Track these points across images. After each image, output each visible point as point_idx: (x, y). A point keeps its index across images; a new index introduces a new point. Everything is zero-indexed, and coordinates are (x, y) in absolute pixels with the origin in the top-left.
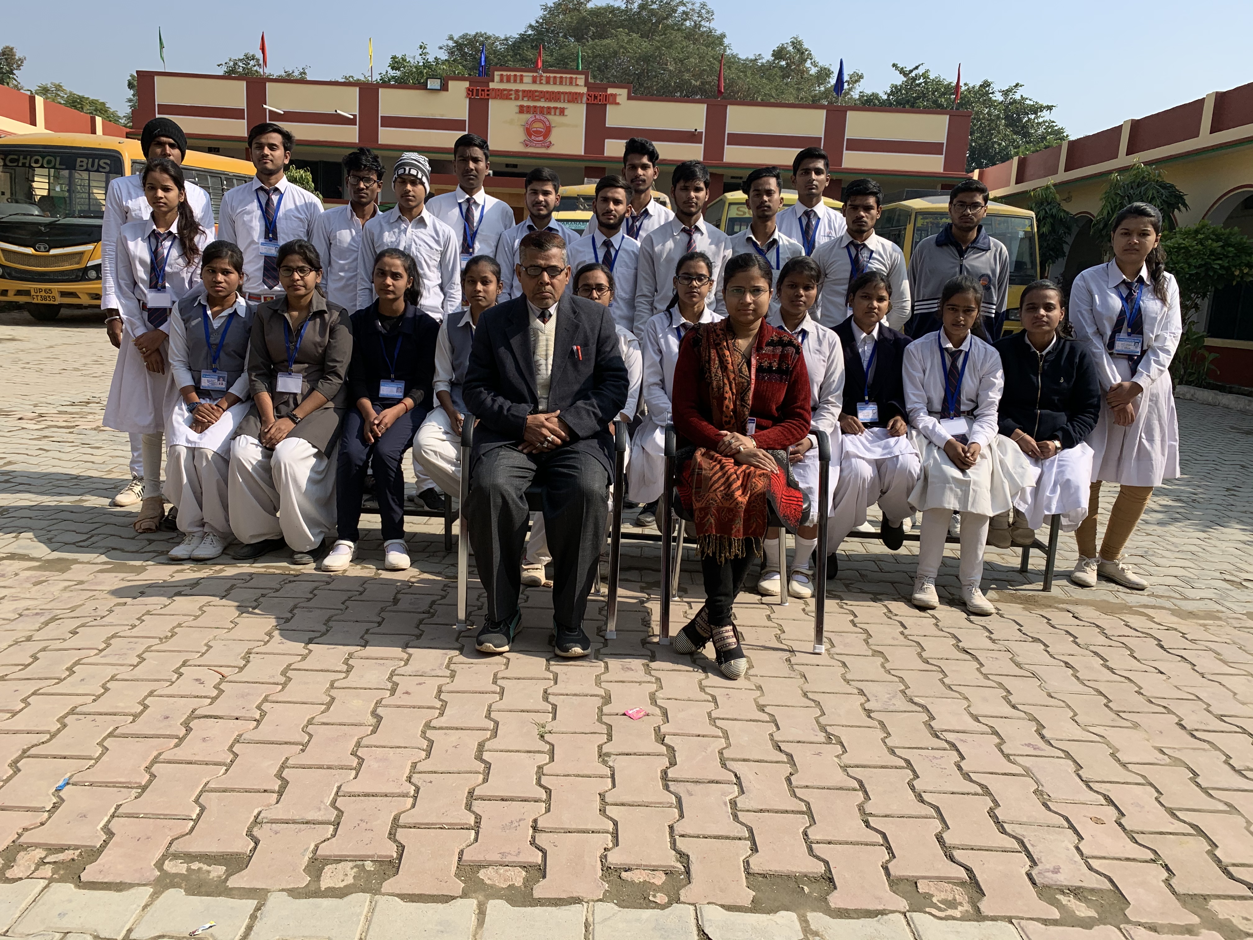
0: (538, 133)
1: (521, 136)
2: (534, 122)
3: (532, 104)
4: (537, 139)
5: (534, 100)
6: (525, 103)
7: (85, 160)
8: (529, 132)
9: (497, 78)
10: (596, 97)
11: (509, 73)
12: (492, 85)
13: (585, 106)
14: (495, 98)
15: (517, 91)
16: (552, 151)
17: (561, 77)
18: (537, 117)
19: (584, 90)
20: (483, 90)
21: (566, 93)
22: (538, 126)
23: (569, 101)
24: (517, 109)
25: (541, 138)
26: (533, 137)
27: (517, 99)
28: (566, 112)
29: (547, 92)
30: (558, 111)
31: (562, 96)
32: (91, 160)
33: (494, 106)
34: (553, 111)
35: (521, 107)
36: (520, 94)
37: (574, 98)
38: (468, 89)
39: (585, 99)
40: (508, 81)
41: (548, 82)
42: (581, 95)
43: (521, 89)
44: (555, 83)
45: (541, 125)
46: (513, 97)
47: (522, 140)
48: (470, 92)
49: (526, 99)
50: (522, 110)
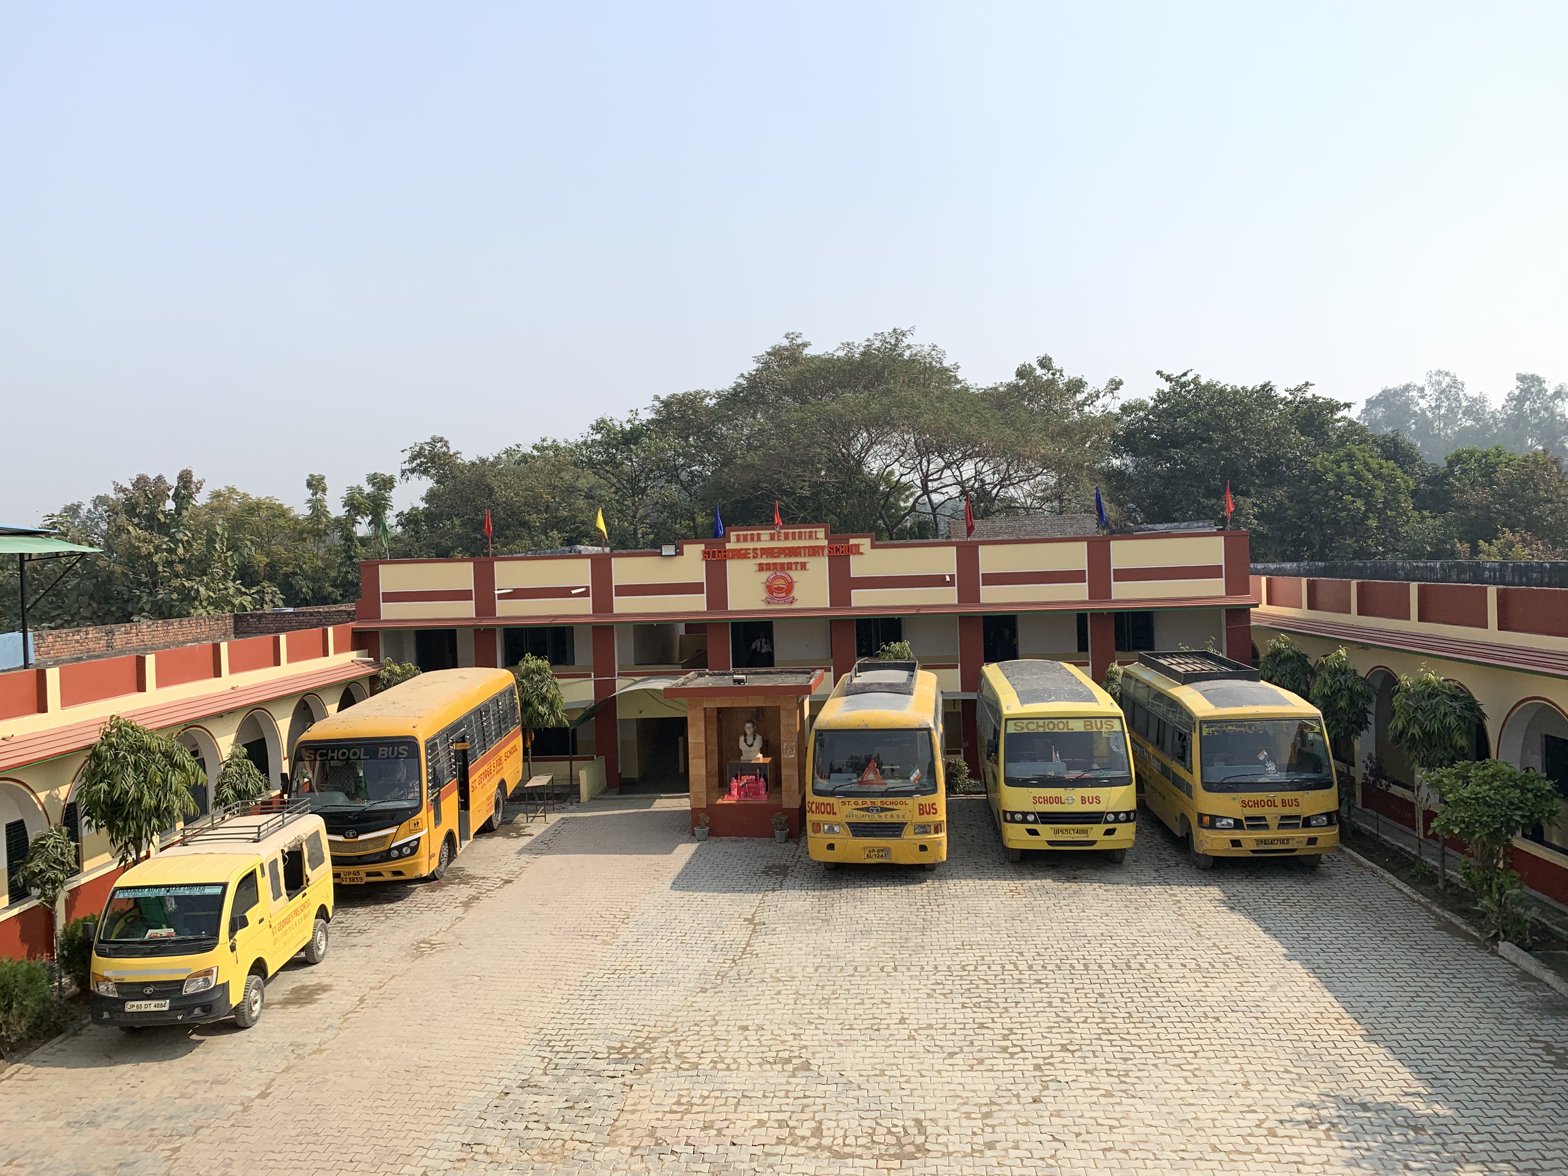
0: (780, 590)
1: (764, 595)
2: (776, 578)
3: (771, 561)
4: (780, 595)
5: (773, 557)
6: (765, 561)
7: (386, 749)
8: (770, 589)
9: (733, 538)
10: (837, 549)
11: (745, 533)
12: (728, 546)
13: (827, 558)
14: (732, 558)
15: (755, 550)
16: (795, 606)
17: (800, 532)
18: (778, 573)
19: (825, 543)
20: (719, 552)
21: (806, 547)
22: (780, 583)
23: (809, 555)
24: (756, 568)
25: (784, 595)
26: (775, 594)
27: (754, 557)
28: (808, 566)
29: (787, 548)
30: (799, 566)
31: (802, 551)
32: (391, 748)
33: (732, 566)
34: (794, 566)
35: (760, 565)
36: (759, 552)
37: (815, 551)
38: (704, 552)
39: (826, 552)
40: (745, 540)
41: (786, 538)
42: (823, 548)
43: (759, 547)
44: (794, 539)
45: (782, 582)
46: (751, 555)
47: (764, 598)
48: (706, 554)
49: (764, 556)
50: (761, 568)
